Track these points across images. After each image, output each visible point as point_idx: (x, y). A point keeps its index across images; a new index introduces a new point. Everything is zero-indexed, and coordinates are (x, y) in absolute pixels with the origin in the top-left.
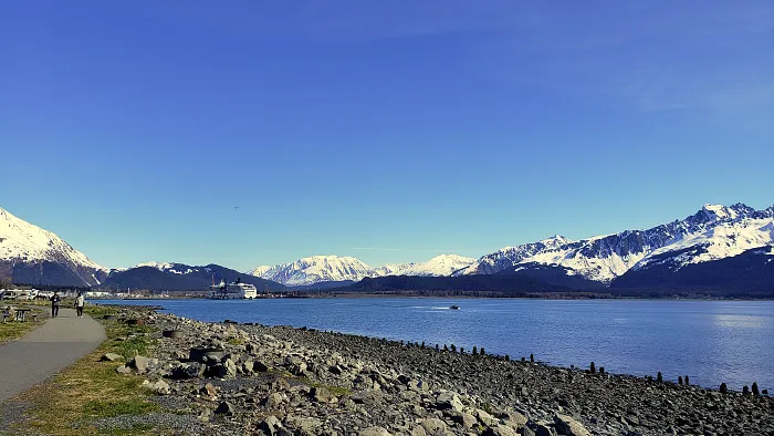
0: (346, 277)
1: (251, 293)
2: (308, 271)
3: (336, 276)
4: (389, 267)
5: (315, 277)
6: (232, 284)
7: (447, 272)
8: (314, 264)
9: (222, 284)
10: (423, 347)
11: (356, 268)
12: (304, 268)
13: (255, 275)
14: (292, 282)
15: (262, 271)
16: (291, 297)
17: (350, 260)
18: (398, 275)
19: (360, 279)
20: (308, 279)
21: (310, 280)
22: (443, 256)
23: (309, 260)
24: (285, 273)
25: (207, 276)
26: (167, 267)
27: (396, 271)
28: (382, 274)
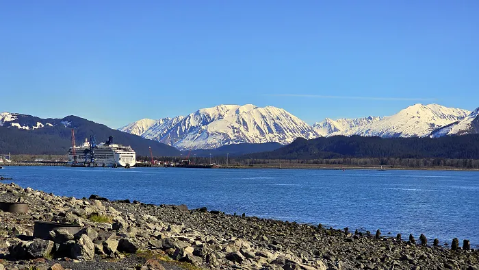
0: (269, 137)
1: (128, 159)
2: (211, 128)
3: (252, 136)
4: (334, 123)
5: (221, 137)
6: (101, 145)
7: (423, 131)
8: (220, 117)
9: (87, 145)
10: (377, 236)
11: (284, 123)
12: (205, 123)
13: (135, 132)
14: (188, 143)
15: (143, 126)
16: (186, 165)
17: (276, 111)
18: (348, 134)
19: (290, 140)
20: (210, 140)
21: (214, 142)
22: (418, 107)
23: (211, 111)
24: (177, 129)
25: (65, 134)
26: (8, 119)
27: (344, 128)
28: (323, 133)
